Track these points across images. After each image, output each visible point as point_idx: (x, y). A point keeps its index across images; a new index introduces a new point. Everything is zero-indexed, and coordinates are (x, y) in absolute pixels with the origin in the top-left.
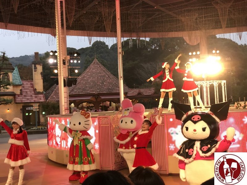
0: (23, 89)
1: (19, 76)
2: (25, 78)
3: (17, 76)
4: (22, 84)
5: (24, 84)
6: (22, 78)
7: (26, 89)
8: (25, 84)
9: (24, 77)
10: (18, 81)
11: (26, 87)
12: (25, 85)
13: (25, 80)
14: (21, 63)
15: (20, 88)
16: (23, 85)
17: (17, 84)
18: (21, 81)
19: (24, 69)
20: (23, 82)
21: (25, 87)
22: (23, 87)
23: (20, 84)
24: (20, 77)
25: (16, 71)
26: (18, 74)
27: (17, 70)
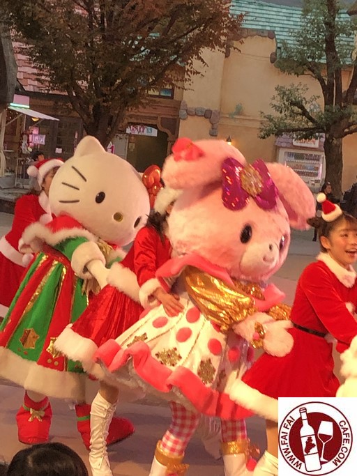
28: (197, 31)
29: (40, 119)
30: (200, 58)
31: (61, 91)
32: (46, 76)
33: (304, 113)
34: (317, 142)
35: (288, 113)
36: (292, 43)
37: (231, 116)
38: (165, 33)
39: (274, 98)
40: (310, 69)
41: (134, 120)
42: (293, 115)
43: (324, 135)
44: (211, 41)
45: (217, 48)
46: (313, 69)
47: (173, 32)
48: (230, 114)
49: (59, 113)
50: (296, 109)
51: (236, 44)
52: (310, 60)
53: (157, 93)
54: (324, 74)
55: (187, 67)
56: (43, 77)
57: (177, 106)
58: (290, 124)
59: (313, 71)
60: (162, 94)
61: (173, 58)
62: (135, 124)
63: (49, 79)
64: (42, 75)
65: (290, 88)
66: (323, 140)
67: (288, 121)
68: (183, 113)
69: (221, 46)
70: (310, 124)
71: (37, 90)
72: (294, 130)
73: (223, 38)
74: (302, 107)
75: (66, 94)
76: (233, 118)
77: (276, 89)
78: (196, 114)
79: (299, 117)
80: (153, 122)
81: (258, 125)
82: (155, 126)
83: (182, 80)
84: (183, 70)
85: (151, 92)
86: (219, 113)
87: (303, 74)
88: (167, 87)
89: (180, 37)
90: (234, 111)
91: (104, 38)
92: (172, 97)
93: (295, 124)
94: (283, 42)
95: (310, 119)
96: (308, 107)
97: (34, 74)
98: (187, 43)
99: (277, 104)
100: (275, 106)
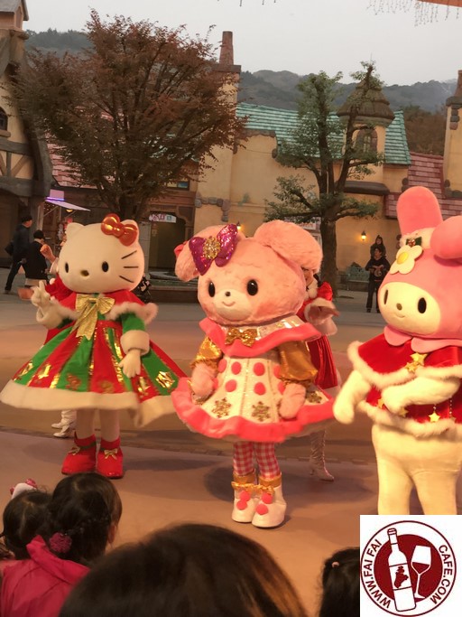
0: (411, 178)
1: (405, 138)
2: (421, 149)
3: (401, 138)
4: (410, 162)
5: (417, 163)
6: (412, 146)
7: (419, 179)
8: (420, 164)
9: (419, 146)
10: (401, 154)
11: (421, 174)
12: (419, 169)
13: (420, 152)
14: (416, 102)
15: (404, 174)
16: (412, 168)
17: (396, 162)
18: (408, 153)
19: (422, 120)
20: (414, 158)
21: (417, 173)
22: (413, 173)
23: (405, 163)
24: (406, 143)
25: (398, 124)
26: (404, 132)
27: (402, 121)
28: (207, 131)
29: (74, 210)
30: (211, 154)
31: (91, 185)
32: (78, 172)
33: (303, 200)
34: (314, 224)
35: (288, 200)
36: (290, 140)
37: (240, 204)
38: (180, 133)
39: (276, 188)
40: (306, 162)
41: (155, 209)
42: (293, 202)
43: (320, 218)
44: (220, 140)
45: (225, 145)
46: (309, 163)
47: (187, 132)
48: (239, 202)
49: (90, 205)
50: (295, 196)
51: (242, 142)
52: (306, 155)
53: (174, 185)
54: (318, 166)
55: (200, 162)
56: (75, 174)
57: (193, 196)
58: (290, 210)
59: (309, 164)
60: (180, 186)
61: (187, 155)
62: (156, 213)
63: (80, 175)
64: (73, 172)
65: (289, 178)
66: (319, 223)
67: (289, 207)
68: (198, 202)
69: (229, 144)
70: (308, 209)
71: (70, 185)
72: (294, 215)
73: (230, 137)
74: (300, 195)
75: (95, 187)
76: (241, 206)
77: (278, 180)
78: (209, 203)
79: (298, 204)
80: (173, 211)
81: (263, 211)
82: (174, 214)
83: (195, 174)
84: (197, 165)
85: (170, 185)
86: (230, 201)
87: (300, 167)
88: (183, 180)
89: (193, 137)
90: (242, 199)
91: (127, 138)
92: (188, 189)
93: (294, 209)
94: (282, 140)
95: (308, 205)
96: (305, 195)
97: (67, 171)
98: (200, 142)
99: (279, 192)
100: (276, 194)
